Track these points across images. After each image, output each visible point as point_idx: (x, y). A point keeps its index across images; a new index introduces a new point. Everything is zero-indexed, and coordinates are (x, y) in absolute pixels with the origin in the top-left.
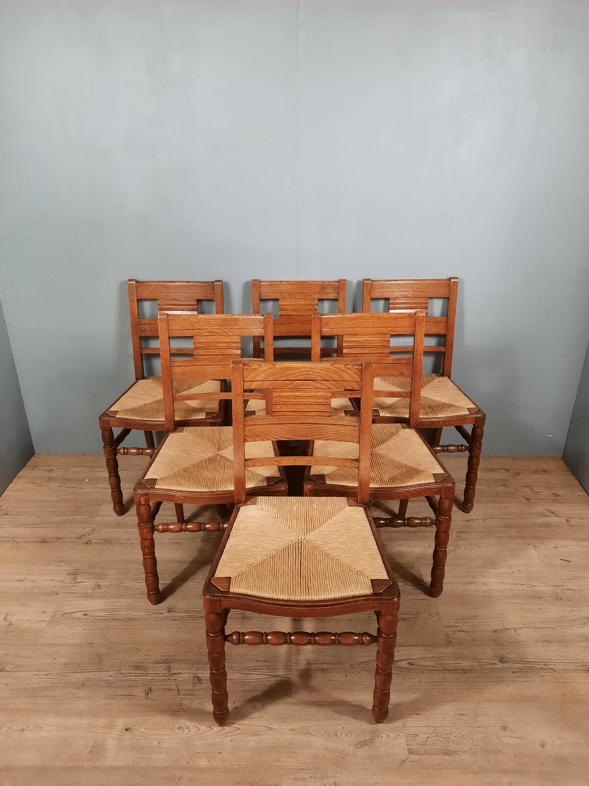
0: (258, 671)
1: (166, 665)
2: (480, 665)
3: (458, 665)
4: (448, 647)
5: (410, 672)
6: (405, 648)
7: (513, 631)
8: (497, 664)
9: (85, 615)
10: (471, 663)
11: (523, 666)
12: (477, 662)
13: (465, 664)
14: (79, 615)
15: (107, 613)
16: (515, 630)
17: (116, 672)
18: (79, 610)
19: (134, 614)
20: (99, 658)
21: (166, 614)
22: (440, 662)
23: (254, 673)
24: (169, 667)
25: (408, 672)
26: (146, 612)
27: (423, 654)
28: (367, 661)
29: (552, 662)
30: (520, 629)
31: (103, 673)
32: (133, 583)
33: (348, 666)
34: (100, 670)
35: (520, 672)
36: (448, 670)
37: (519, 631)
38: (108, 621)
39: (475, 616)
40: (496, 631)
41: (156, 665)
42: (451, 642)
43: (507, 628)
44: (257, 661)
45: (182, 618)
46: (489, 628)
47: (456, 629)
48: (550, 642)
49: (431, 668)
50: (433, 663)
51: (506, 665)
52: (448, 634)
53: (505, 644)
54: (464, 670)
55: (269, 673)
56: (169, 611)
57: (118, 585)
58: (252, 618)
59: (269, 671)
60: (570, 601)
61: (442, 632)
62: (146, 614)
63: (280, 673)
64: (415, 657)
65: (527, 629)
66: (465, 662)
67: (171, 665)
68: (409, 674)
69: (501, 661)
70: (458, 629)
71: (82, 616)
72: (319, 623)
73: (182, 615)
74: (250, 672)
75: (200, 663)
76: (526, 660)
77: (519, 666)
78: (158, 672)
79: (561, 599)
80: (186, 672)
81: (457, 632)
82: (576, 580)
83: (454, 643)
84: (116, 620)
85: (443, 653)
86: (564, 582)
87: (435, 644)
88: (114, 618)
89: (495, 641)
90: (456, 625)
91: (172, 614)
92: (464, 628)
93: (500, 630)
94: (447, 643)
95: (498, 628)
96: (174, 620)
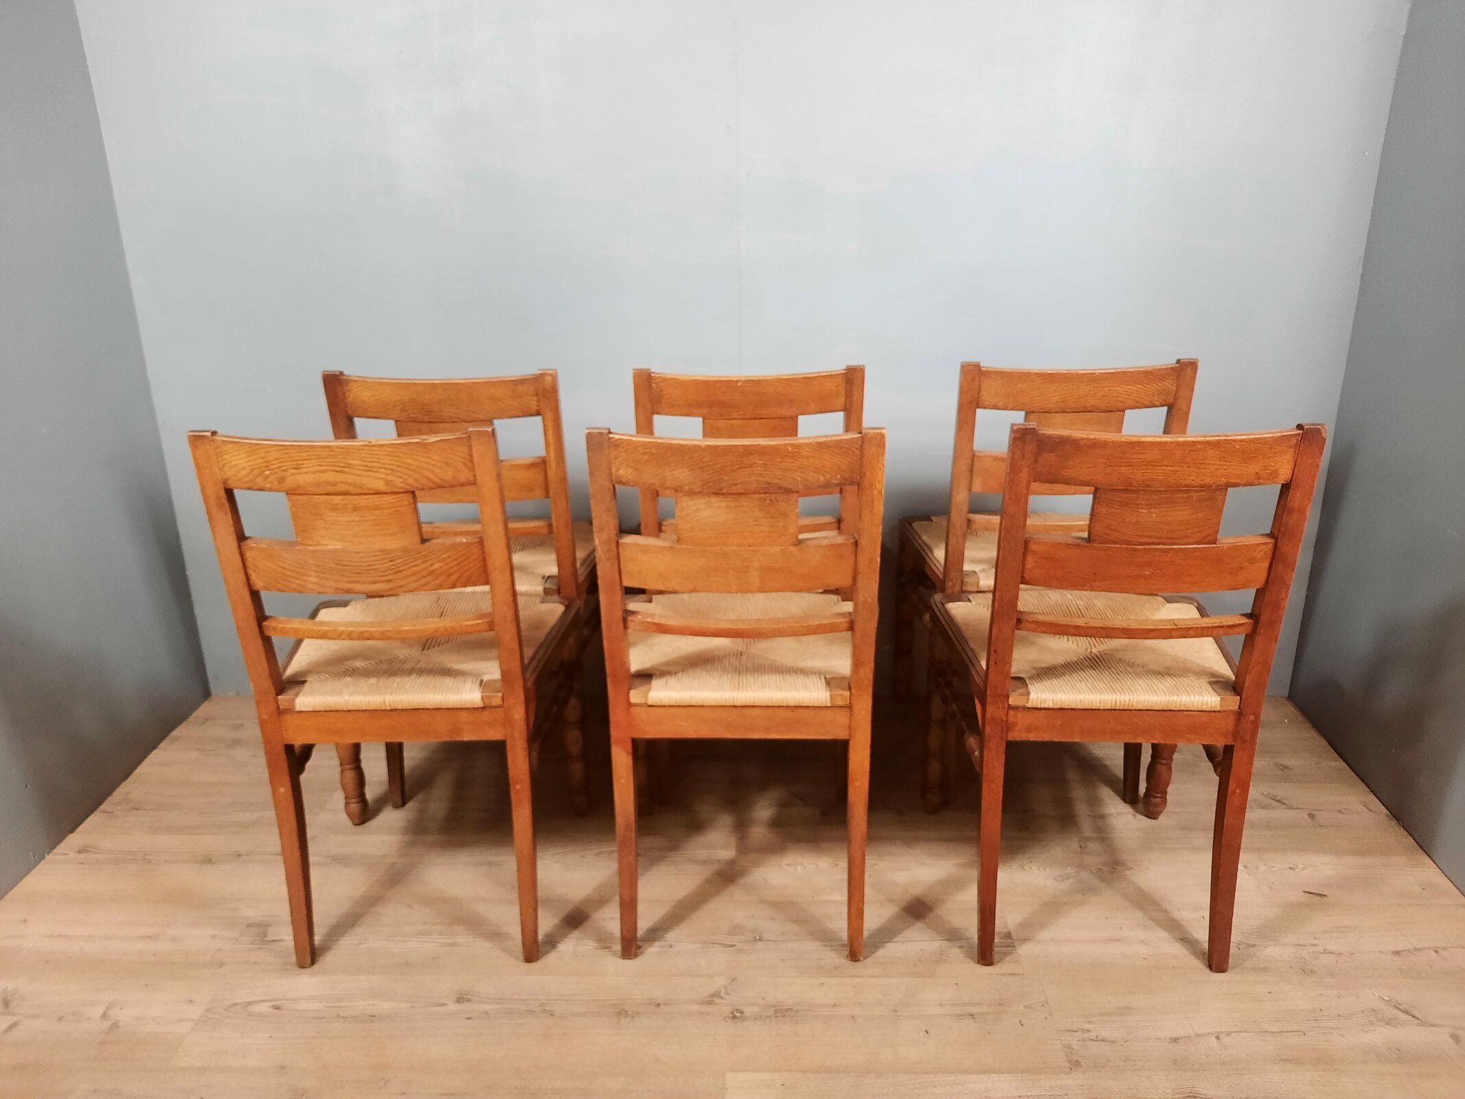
4: (1070, 1073)
7: (1214, 1039)
9: (277, 1008)
14: (264, 1008)
15: (324, 1005)
16: (1218, 1038)
18: (266, 998)
19: (383, 1006)
21: (452, 1007)
26: (411, 1002)
30: (1229, 1034)
37: (1225, 1040)
38: (325, 1020)
39: (1128, 1008)
40: (1175, 1040)
42: (1077, 1064)
43: (1199, 1032)
45: (487, 1013)
46: (1159, 1034)
47: (1086, 1035)
48: (1297, 1061)
52: (1070, 1047)
53: (1197, 1066)
56: (459, 1000)
58: (638, 1013)
60: (1332, 975)
61: (1056, 1042)
62: (409, 1005)
65: (1242, 1034)
70: (1092, 1035)
71: (271, 1010)
72: (783, 1024)
73: (487, 1007)
79: (1313, 972)
81: (1090, 1043)
82: (1342, 932)
83: (1083, 1064)
84: (343, 1018)
85: (1061, 1086)
86: (1315, 938)
87: (1042, 1068)
88: (338, 1015)
89: (1175, 1061)
90: (1087, 1026)
91: (465, 1006)
92: (1104, 1033)
93: (1186, 1037)
94: (1068, 1065)
95: (1181, 1032)
96: (468, 1019)
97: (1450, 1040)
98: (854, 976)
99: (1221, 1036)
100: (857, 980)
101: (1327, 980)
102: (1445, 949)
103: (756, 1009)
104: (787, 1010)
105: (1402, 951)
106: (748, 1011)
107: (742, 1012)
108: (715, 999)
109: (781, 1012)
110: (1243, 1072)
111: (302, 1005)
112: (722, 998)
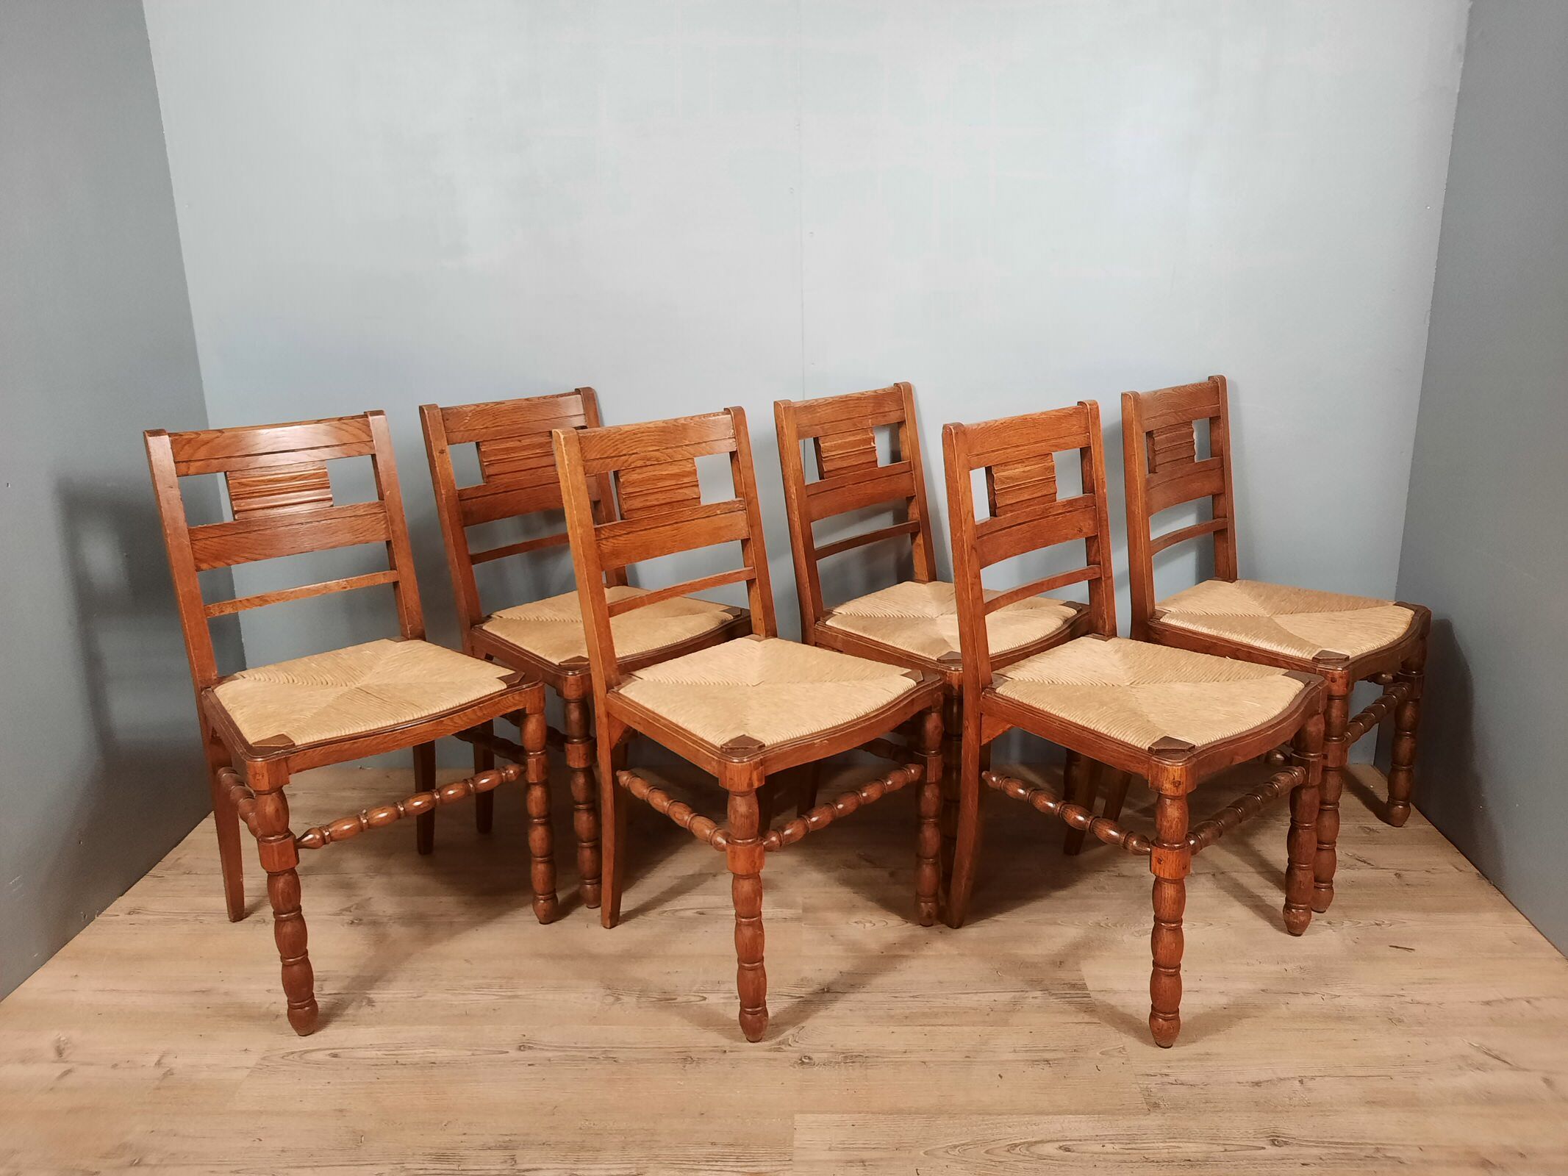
0: (714, 1163)
1: (508, 1153)
2: (1226, 1150)
3: (1177, 1150)
4: (1149, 1114)
5: (1064, 1165)
6: (1050, 1117)
7: (1297, 1083)
8: (1264, 1148)
9: (335, 1056)
10: (1205, 1148)
11: (1326, 1151)
12: (1218, 1145)
13: (1191, 1149)
14: (320, 1055)
15: (382, 1052)
16: (1301, 1082)
17: (391, 1167)
18: (322, 1046)
19: (443, 1054)
20: (359, 1138)
21: (514, 1054)
22: (1134, 1146)
23: (707, 1168)
24: (513, 1158)
25: (1060, 1166)
26: (470, 1050)
27: (1093, 1129)
28: (964, 1145)
29: (1393, 1145)
30: (1313, 1078)
31: (362, 1168)
32: (446, 995)
33: (921, 1153)
34: (356, 1163)
35: (1320, 1165)
36: (1153, 1161)
37: (1310, 1084)
38: (384, 1067)
40: (1258, 1084)
41: (482, 1153)
42: (1155, 1106)
43: (1282, 1077)
44: (713, 1144)
45: (549, 1060)
46: (1240, 1079)
47: (1166, 1079)
48: (1383, 1104)
49: (1111, 1157)
50: (1117, 1147)
51: (1284, 1150)
52: (1148, 1090)
53: (1280, 1108)
54: (1189, 1160)
55: (739, 1169)
56: (520, 1048)
57: (413, 999)
58: (705, 1060)
59: (739, 1164)
60: (1420, 1024)
61: (1134, 1086)
62: (470, 1053)
63: (763, 1169)
64: (1076, 1135)
65: (1327, 1079)
66: (1190, 1145)
67: (518, 1153)
68: (1063, 1169)
69: (1273, 1143)
70: (1171, 1079)
71: (328, 1058)
72: (853, 1069)
73: (550, 1054)
74: (695, 1167)
75: (582, 1148)
76: (1331, 1140)
77: (1315, 1151)
78: (487, 1167)
79: (1400, 1021)
80: (550, 1166)
81: (1169, 1086)
82: (1430, 984)
83: (1162, 1106)
84: (402, 1064)
85: (1140, 1126)
86: (1403, 989)
87: (1119, 1110)
88: (397, 1062)
89: (1257, 1103)
90: (1166, 1071)
91: (527, 1054)
92: (1183, 1078)
93: (1268, 1081)
94: (1145, 1107)
95: (1263, 1076)
96: (529, 1065)
97: (1542, 1084)
98: (924, 1025)
99: (1305, 1080)
100: (928, 1028)
101: (1416, 1028)
102: (1538, 999)
103: (825, 1055)
104: (856, 1056)
105: (1493, 1001)
106: (815, 1057)
107: (809, 1058)
108: (783, 1047)
109: (850, 1058)
110: (1328, 1114)
111: (361, 1053)
112: (790, 1045)
